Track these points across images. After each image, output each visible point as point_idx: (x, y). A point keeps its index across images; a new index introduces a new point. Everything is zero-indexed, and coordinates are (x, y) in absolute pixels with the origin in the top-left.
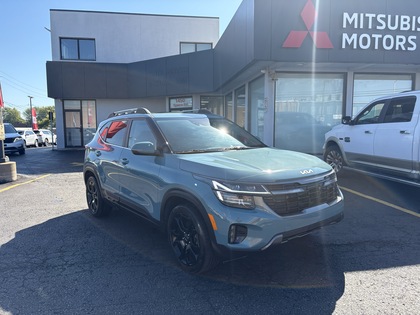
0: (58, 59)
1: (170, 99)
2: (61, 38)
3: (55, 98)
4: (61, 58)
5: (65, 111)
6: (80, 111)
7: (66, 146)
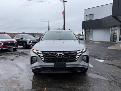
0: (85, 20)
1: (111, 27)
2: (86, 15)
3: (84, 29)
4: (86, 20)
5: (86, 32)
6: (89, 32)
7: (85, 40)
